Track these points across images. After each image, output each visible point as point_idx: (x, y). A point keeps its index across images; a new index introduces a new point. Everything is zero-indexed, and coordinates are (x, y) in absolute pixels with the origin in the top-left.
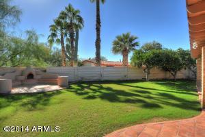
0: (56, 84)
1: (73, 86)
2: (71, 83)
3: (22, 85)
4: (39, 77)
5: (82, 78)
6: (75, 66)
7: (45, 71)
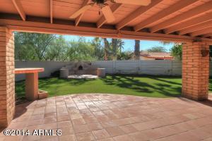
0: (96, 75)
1: (108, 77)
2: (107, 74)
3: (75, 74)
4: (86, 69)
5: (120, 71)
6: (115, 59)
7: (91, 64)
